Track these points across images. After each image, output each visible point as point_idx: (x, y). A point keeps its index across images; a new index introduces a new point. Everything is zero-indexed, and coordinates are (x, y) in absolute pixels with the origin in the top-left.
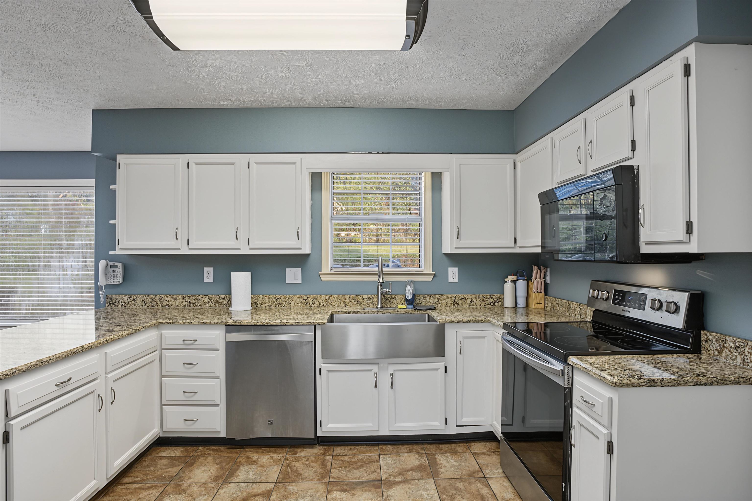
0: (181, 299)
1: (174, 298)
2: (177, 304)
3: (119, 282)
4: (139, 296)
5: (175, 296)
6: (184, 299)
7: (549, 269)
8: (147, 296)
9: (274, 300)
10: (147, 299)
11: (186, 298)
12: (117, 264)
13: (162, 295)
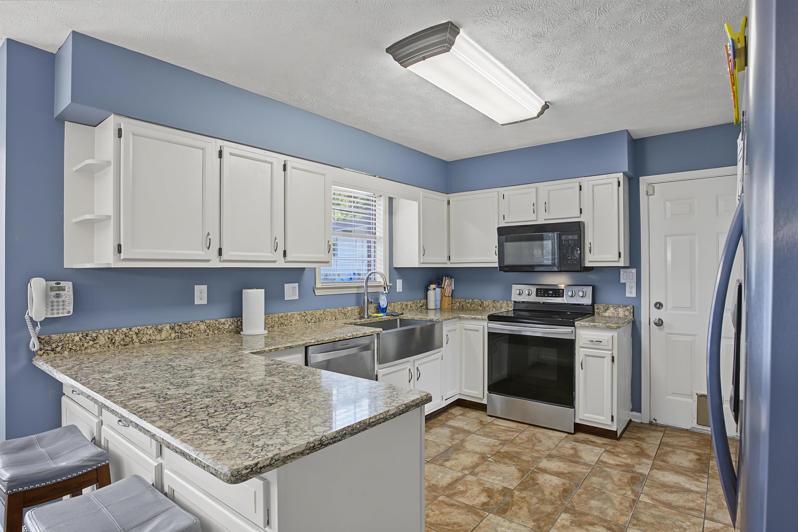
0: (169, 329)
1: (158, 330)
2: (163, 337)
3: (69, 312)
4: (101, 331)
5: (159, 327)
6: (173, 329)
7: (453, 279)
8: (115, 330)
9: (277, 319)
10: (116, 335)
11: (177, 328)
12: (63, 284)
13: (140, 326)
